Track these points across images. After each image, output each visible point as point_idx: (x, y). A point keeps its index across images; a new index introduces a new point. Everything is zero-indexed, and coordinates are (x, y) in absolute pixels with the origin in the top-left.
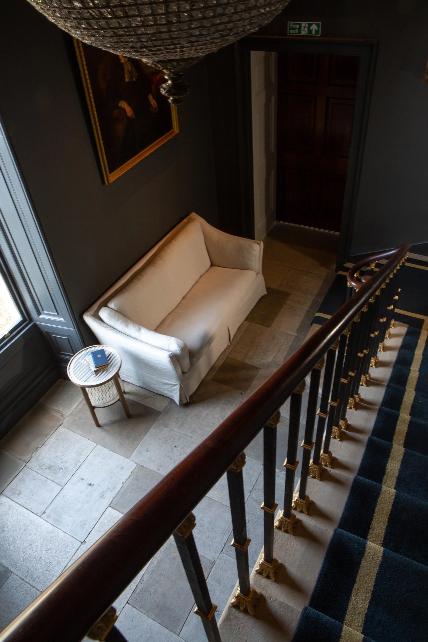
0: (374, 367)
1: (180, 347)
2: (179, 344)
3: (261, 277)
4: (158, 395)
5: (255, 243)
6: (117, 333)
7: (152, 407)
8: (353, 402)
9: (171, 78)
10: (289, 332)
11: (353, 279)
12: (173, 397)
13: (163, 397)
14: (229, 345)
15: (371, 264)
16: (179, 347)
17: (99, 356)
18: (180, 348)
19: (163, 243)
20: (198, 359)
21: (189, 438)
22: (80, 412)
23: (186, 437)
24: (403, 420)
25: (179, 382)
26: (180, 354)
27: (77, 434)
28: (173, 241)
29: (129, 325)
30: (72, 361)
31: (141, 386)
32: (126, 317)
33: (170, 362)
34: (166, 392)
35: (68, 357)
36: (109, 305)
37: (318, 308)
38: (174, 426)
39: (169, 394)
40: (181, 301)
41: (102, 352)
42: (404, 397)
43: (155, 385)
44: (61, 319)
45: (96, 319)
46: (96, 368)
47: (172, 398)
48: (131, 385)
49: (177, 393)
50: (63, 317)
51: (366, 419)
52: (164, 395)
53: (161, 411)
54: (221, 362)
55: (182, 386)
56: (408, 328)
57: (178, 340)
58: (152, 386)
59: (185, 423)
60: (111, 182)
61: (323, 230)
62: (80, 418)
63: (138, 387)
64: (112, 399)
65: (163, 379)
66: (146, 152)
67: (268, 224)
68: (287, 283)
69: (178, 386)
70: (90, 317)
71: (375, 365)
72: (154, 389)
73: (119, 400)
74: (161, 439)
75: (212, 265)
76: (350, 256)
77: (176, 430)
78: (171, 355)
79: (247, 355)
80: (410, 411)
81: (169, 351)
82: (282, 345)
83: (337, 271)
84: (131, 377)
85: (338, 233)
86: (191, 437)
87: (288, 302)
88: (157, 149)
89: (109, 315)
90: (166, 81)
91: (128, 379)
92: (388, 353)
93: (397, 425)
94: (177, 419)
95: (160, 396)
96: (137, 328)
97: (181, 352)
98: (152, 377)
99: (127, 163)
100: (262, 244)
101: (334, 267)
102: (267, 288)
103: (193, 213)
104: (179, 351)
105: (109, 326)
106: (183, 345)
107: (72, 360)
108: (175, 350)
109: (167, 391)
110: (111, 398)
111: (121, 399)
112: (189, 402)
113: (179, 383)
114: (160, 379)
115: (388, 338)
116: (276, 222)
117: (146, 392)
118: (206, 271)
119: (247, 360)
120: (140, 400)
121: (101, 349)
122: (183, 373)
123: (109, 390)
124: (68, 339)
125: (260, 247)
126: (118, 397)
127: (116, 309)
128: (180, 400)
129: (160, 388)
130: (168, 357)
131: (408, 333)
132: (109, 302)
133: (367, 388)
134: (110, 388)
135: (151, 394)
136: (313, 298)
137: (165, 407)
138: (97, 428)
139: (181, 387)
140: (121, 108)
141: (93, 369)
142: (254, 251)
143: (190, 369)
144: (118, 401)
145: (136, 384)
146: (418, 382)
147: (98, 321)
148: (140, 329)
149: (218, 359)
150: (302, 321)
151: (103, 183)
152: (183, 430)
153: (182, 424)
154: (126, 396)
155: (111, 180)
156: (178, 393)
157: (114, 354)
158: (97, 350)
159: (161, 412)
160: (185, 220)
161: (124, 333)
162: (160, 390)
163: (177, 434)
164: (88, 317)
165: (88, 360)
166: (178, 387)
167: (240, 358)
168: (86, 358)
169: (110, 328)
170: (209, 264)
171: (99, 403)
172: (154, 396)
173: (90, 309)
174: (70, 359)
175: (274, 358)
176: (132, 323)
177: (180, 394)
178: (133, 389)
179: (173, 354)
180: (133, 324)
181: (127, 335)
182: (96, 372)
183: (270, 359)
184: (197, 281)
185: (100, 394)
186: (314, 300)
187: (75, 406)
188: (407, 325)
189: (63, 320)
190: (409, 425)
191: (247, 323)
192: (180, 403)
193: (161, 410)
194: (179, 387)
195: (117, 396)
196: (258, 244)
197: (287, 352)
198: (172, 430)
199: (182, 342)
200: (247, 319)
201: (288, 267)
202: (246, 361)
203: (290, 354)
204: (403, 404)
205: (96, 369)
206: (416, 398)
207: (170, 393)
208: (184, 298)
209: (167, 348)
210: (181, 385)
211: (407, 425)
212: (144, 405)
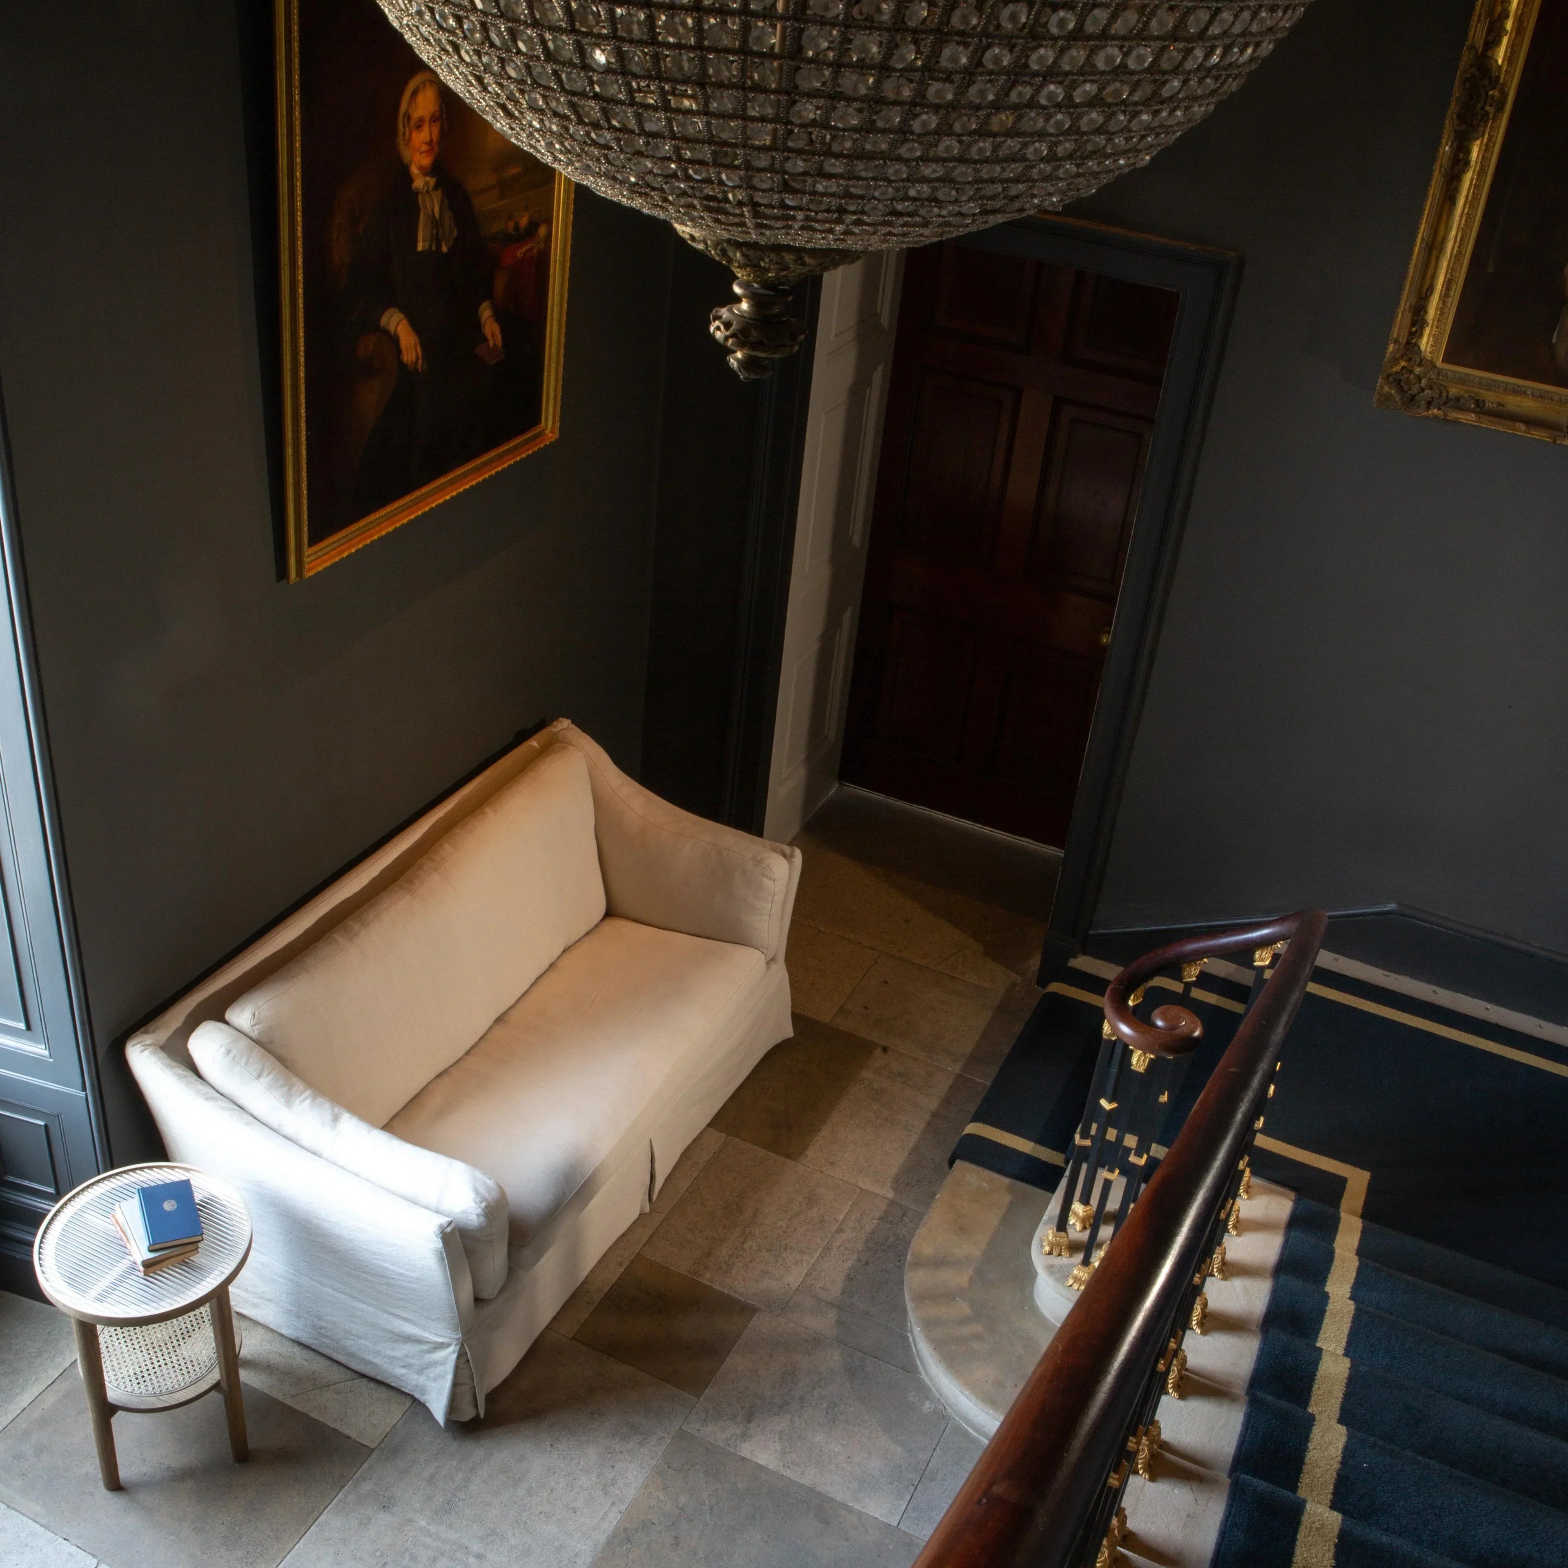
0: (1198, 1331)
1: (484, 1199)
2: (482, 1190)
3: (780, 973)
4: (365, 1381)
5: (775, 851)
6: (248, 1124)
7: (336, 1426)
8: (1146, 1448)
9: (753, 297)
10: (866, 1184)
11: (1124, 1013)
12: (423, 1394)
13: (383, 1388)
14: (645, 1214)
15: (1185, 965)
16: (478, 1200)
17: (169, 1206)
18: (484, 1204)
19: (446, 815)
20: (539, 1254)
21: (472, 1560)
22: (43, 1422)
23: (459, 1555)
24: (1317, 1529)
25: (460, 1336)
26: (481, 1228)
27: (20, 1516)
28: (487, 810)
29: (298, 1100)
30: (52, 1219)
31: (305, 1338)
32: (287, 1067)
33: (441, 1253)
34: (399, 1371)
35: (39, 1204)
36: (230, 1015)
37: (972, 1108)
38: (418, 1506)
39: (410, 1380)
40: (490, 1029)
41: (183, 1190)
42: (1311, 1446)
43: (359, 1338)
44: (38, 1050)
45: (175, 1064)
46: (151, 1251)
47: (417, 1395)
48: (260, 1330)
49: (441, 1376)
50: (47, 1041)
51: (1188, 1516)
52: (387, 1381)
53: (373, 1446)
54: (612, 1276)
55: (466, 1353)
56: (1296, 1203)
57: (478, 1174)
58: (349, 1343)
59: (463, 1500)
60: (308, 574)
61: (999, 835)
62: (40, 1450)
63: (287, 1343)
64: (188, 1380)
65: (398, 1316)
66: (442, 489)
67: (812, 790)
68: (866, 1007)
69: (451, 1349)
70: (153, 1053)
71: (1201, 1324)
72: (352, 1355)
73: (216, 1387)
74: (361, 1559)
75: (610, 913)
76: (1090, 932)
77: (423, 1523)
78: (449, 1229)
79: (709, 1254)
80: (1330, 1496)
81: (437, 1212)
82: (840, 1230)
83: (1043, 979)
84: (269, 1300)
85: (1060, 853)
86: (479, 1557)
87: (866, 1074)
88: (479, 484)
89: (228, 1052)
90: (737, 300)
91: (256, 1306)
92: (1238, 1284)
93: (1298, 1543)
94: (431, 1480)
95: (372, 1385)
96: (325, 1110)
97: (482, 1219)
98: (353, 1307)
99: (373, 517)
100: (798, 854)
101: (1035, 963)
102: (797, 1018)
103: (561, 719)
104: (478, 1215)
105: (219, 1095)
106: (495, 1195)
107: (55, 1215)
108: (463, 1212)
109: (403, 1367)
110: (186, 1376)
111: (224, 1385)
112: (482, 1415)
113: (458, 1339)
114: (385, 1316)
115: (1234, 1233)
116: (837, 785)
117: (319, 1365)
118: (588, 933)
119: (708, 1275)
120: (293, 1396)
121: (175, 1179)
122: (478, 1300)
123: (181, 1342)
124: (46, 1126)
125: (791, 870)
126: (216, 1376)
127: (255, 1034)
128: (452, 1407)
129: (378, 1353)
130: (434, 1233)
131: (1294, 1223)
132: (233, 1005)
133: (1182, 1403)
134: (186, 1334)
135: (336, 1374)
136: (957, 1068)
137: (388, 1430)
138: (109, 1495)
139: (461, 1355)
140: (386, 332)
141: (140, 1252)
142: (770, 878)
143: (502, 1290)
144: (213, 1393)
145: (284, 1331)
146: (1347, 1396)
147: (179, 1071)
148: (336, 1119)
149: (600, 1261)
150: (915, 1149)
151: (282, 572)
152: (450, 1526)
153: (449, 1502)
154: (245, 1376)
155: (309, 570)
156: (449, 1377)
157: (224, 1202)
158: (160, 1183)
159: (373, 1450)
160: (534, 743)
161: (275, 1125)
162: (376, 1360)
163: (428, 1541)
164: (146, 1052)
165: (121, 1219)
166: (449, 1356)
167: (683, 1267)
168: (117, 1207)
169: (224, 1103)
170: (602, 909)
171: (137, 1391)
172: (349, 1384)
173: (151, 1026)
174: (49, 1211)
175: (808, 1275)
176: (308, 1093)
177: (455, 1384)
178: (267, 1347)
179: (453, 1225)
180: (314, 1097)
181: (285, 1137)
182: (149, 1266)
183: (794, 1278)
184: (552, 965)
185: (141, 1357)
186: (959, 1077)
187: (26, 1399)
188: (1293, 1195)
189: (46, 1053)
190: (1336, 1546)
191: (717, 1138)
192: (448, 1421)
193: (370, 1438)
194: (455, 1356)
195: (210, 1370)
196: (784, 855)
197: (855, 1256)
198: (410, 1521)
199: (490, 1183)
200: (718, 1122)
201: (872, 948)
202: (706, 1279)
203: (867, 1263)
204: (1306, 1468)
205: (152, 1255)
206: (1348, 1452)
207: (415, 1376)
208: (499, 1020)
209: (431, 1200)
210: (462, 1345)
211: (1332, 1547)
212: (306, 1416)
